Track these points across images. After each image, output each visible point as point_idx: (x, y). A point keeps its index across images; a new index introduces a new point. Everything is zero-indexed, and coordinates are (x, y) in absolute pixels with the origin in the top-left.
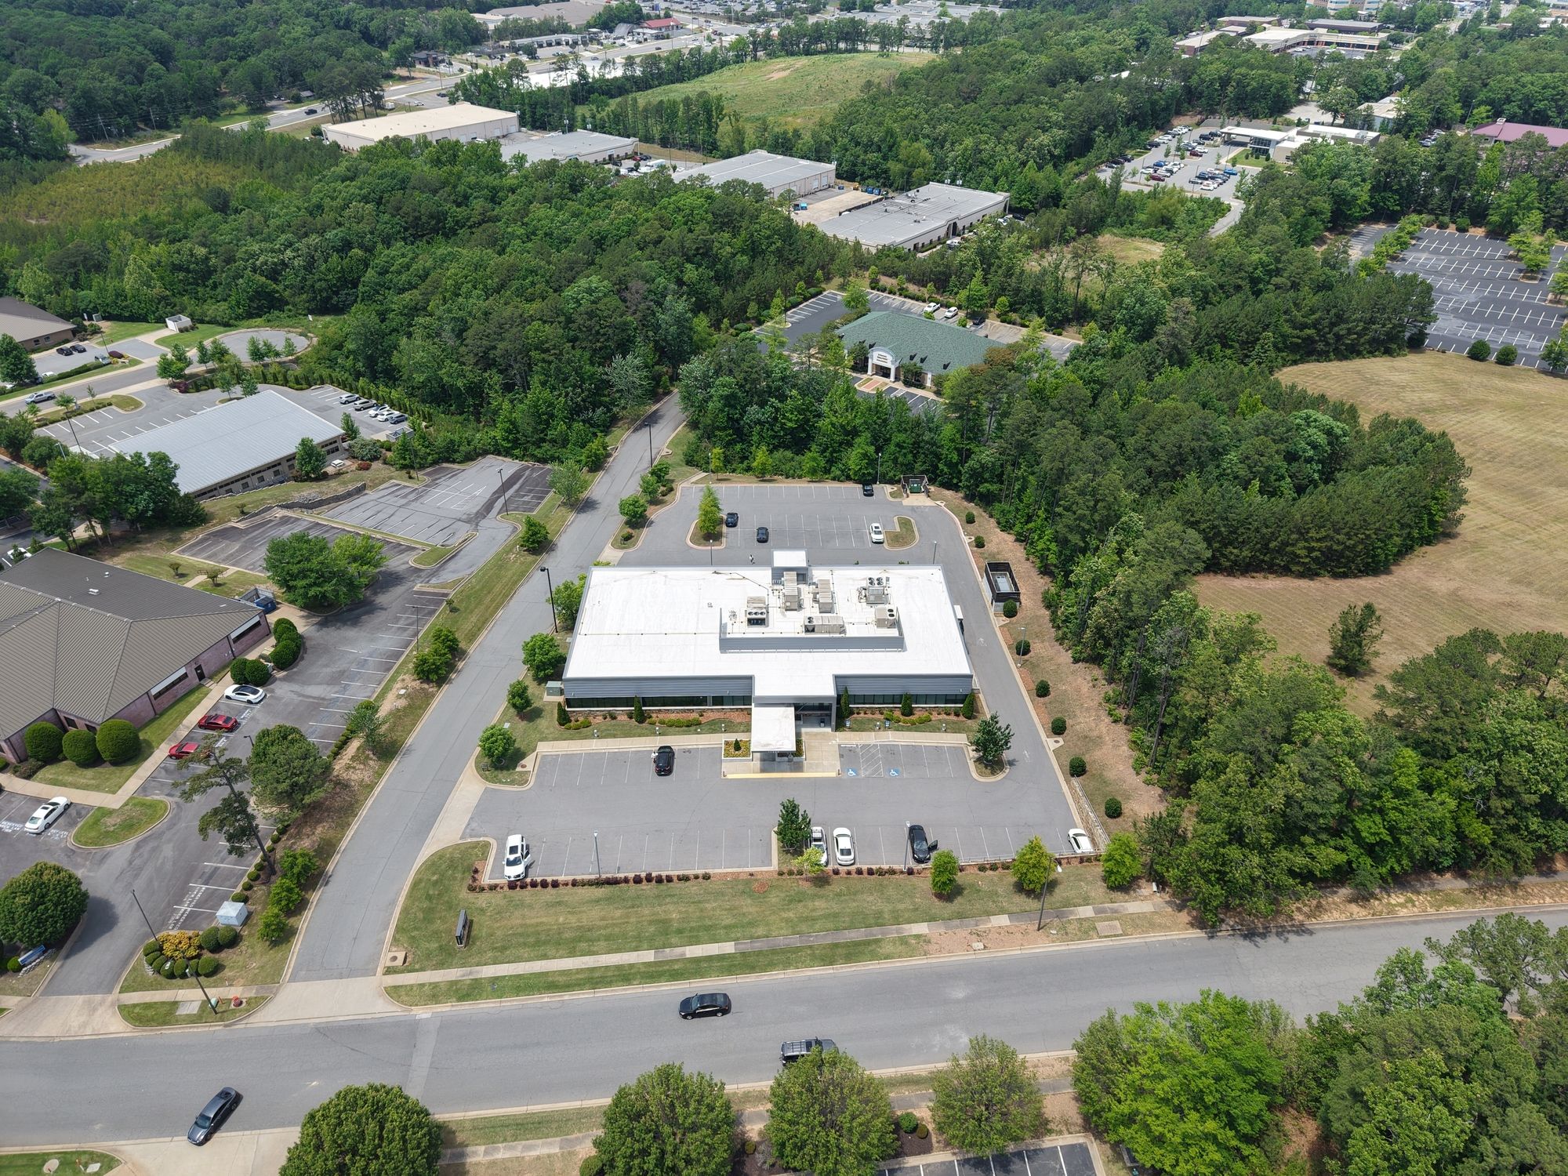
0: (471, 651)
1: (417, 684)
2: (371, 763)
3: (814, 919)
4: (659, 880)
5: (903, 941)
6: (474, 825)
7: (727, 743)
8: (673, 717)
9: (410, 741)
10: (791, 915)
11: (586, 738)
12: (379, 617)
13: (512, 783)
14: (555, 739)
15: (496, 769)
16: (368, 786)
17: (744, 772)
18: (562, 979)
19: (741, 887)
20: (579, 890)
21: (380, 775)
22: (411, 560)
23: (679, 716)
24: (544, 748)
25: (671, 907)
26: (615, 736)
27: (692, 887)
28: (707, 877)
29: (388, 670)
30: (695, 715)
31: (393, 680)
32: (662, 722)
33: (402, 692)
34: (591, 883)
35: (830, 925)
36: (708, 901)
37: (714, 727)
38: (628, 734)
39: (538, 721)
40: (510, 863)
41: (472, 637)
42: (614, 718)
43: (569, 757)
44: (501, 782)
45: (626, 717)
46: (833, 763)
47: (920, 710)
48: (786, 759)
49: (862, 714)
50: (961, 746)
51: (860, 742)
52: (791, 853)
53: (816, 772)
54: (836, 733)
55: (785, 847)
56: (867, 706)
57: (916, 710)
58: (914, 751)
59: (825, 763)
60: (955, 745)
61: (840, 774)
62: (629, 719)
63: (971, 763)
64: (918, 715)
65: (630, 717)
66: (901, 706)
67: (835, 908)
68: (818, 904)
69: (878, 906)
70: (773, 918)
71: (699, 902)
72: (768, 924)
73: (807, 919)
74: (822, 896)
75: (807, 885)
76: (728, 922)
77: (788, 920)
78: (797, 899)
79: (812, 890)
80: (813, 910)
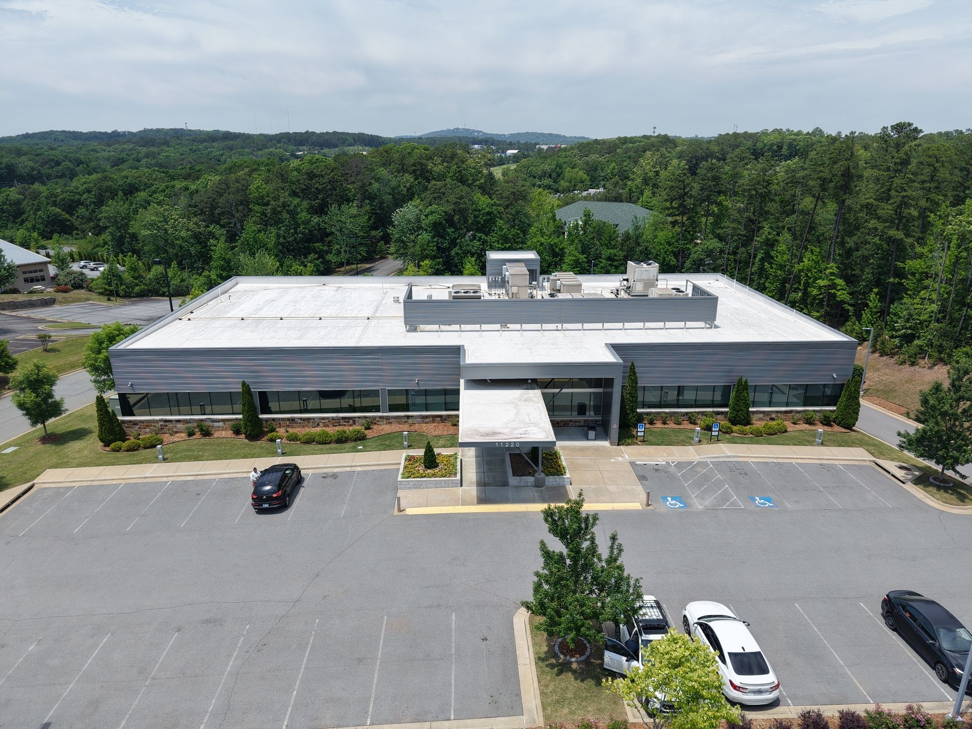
7: (410, 459)
8: (313, 429)
11: (141, 461)
22: (42, 327)
30: (353, 427)
32: (292, 438)
42: (206, 432)
45: (230, 433)
46: (629, 487)
47: (760, 419)
48: (530, 479)
49: (659, 425)
50: (868, 463)
51: (670, 459)
52: (574, 672)
53: (597, 502)
54: (622, 447)
55: (556, 656)
56: (667, 410)
57: (754, 418)
58: (783, 470)
59: (612, 488)
60: (856, 463)
61: (648, 505)
62: (233, 436)
63: (910, 488)
64: (758, 424)
65: (237, 432)
66: (727, 410)
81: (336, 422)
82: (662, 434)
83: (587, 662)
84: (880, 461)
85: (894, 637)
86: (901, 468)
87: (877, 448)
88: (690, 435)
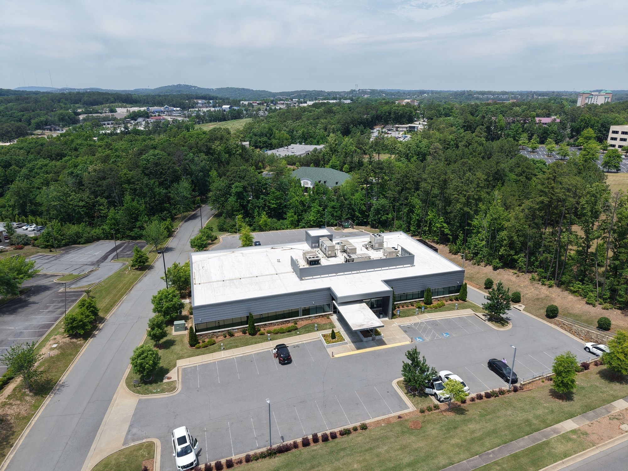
0: (108, 317)
1: (67, 340)
2: (28, 398)
3: (480, 439)
4: (325, 438)
5: (566, 438)
6: (134, 430)
7: (324, 336)
8: (276, 328)
9: (64, 378)
10: (457, 440)
11: (214, 351)
12: (33, 307)
13: (163, 391)
14: (189, 356)
15: (146, 383)
16: (24, 418)
17: (345, 352)
19: (398, 429)
20: (254, 464)
21: (36, 407)
22: (55, 280)
23: (280, 327)
24: (181, 363)
25: (348, 460)
26: (237, 347)
27: (357, 438)
28: (364, 427)
29: (42, 335)
30: (291, 325)
31: (46, 340)
32: (269, 332)
33: (55, 346)
34: (263, 456)
35: (496, 441)
36: (378, 446)
37: (309, 329)
38: (246, 344)
39: (173, 347)
40: (180, 455)
41: (108, 310)
42: (231, 335)
43: (205, 367)
44: (152, 393)
45: (241, 334)
46: (403, 336)
47: (435, 301)
48: (371, 338)
49: (401, 308)
50: (473, 315)
51: (411, 322)
52: (418, 396)
53: (395, 343)
54: (393, 320)
55: (410, 393)
56: (403, 302)
57: (433, 300)
58: (448, 321)
59: (397, 337)
60: (469, 315)
61: (412, 342)
62: (243, 335)
63: (487, 322)
64: (435, 303)
65: (244, 333)
66: (423, 299)
67: (489, 426)
68: (472, 426)
69: (520, 417)
70: (443, 447)
71: (371, 449)
72: (443, 453)
73: (473, 441)
74: (470, 420)
75: (451, 415)
76: (407, 459)
77: (459, 446)
78: (453, 427)
79: (459, 418)
80: (473, 432)
81: (282, 323)
82: (404, 312)
83: (419, 393)
84: (476, 313)
85: (492, 372)
86: (483, 315)
87: (474, 308)
88: (414, 311)
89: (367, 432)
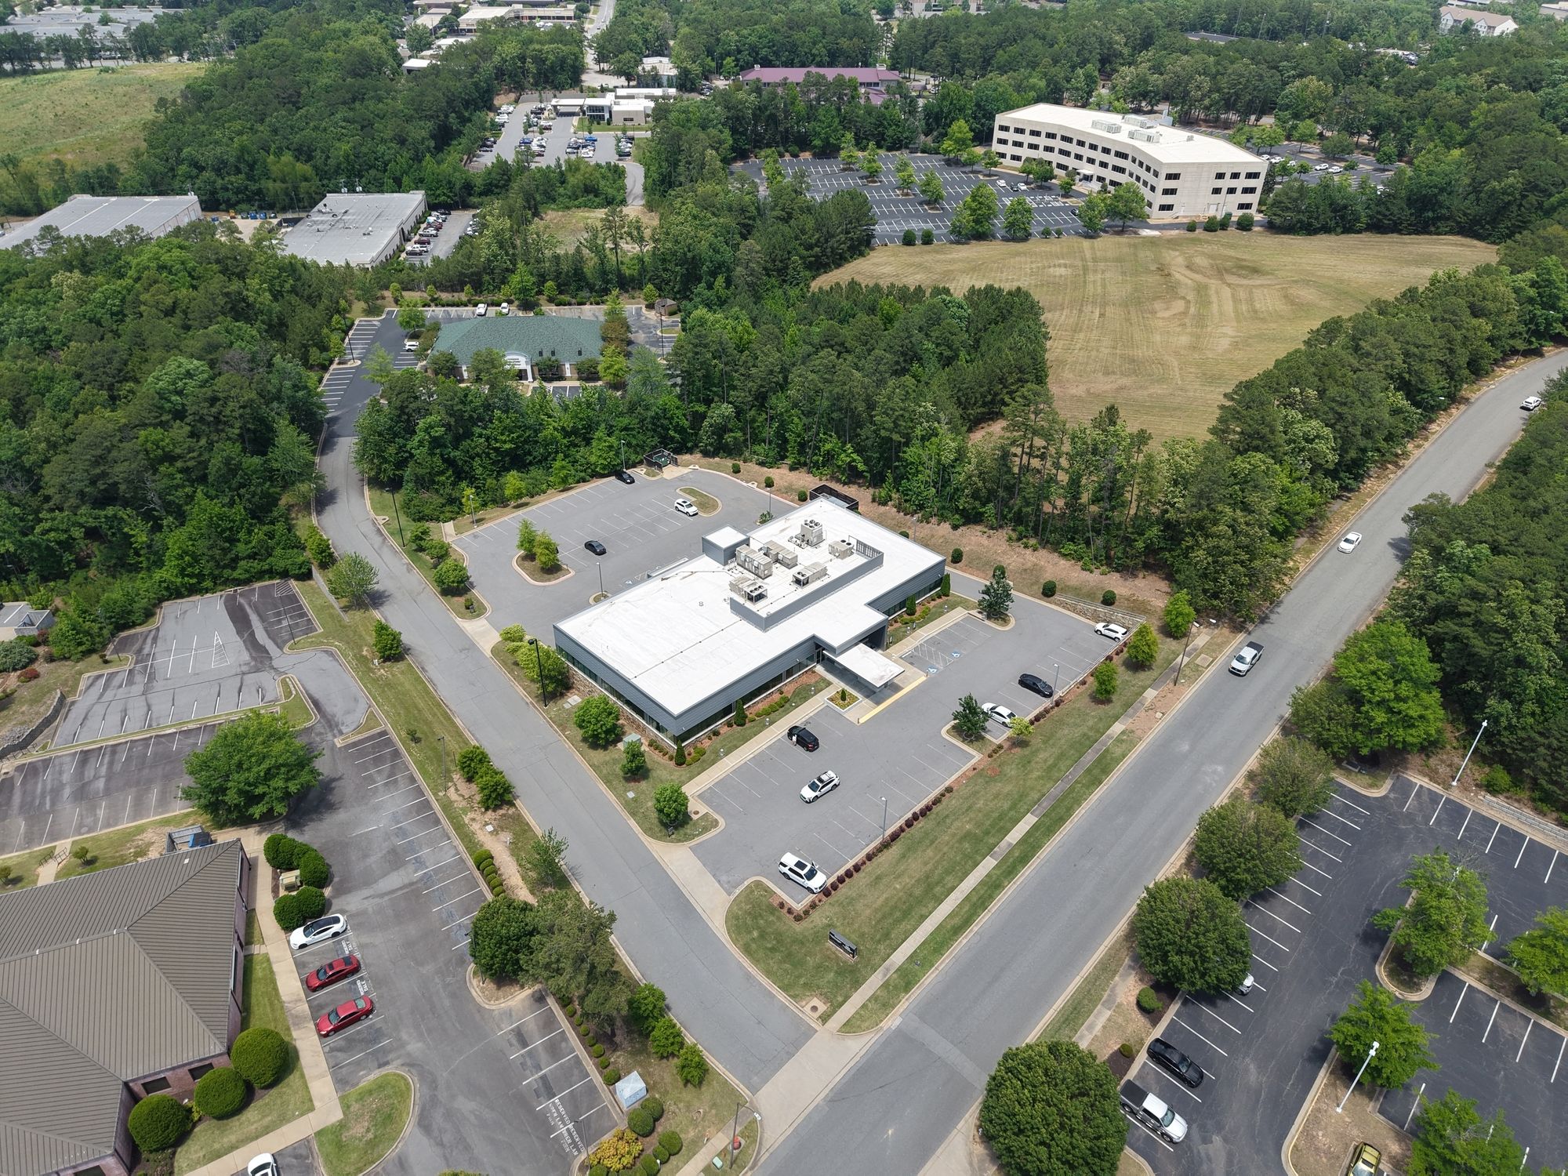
1: (493, 815)
3: (1054, 765)
4: (923, 813)
5: (1119, 740)
6: (722, 877)
7: (831, 699)
8: (763, 706)
10: (1036, 774)
11: (716, 761)
13: (706, 829)
14: (691, 778)
15: (678, 829)
17: (867, 712)
18: (957, 921)
19: (979, 780)
20: (879, 859)
23: (767, 702)
24: (692, 789)
25: (957, 824)
26: (736, 747)
27: (951, 802)
28: (949, 790)
30: (777, 697)
31: (460, 826)
32: (760, 715)
33: (491, 828)
34: (879, 850)
35: (1068, 762)
36: (974, 803)
37: (805, 695)
38: (746, 738)
39: (656, 773)
42: (716, 733)
43: (723, 785)
44: (696, 835)
45: (728, 729)
46: (913, 670)
50: (966, 616)
52: (975, 741)
55: (968, 741)
60: (962, 618)
62: (731, 729)
63: (987, 622)
65: (732, 726)
67: (1056, 751)
68: (1042, 755)
69: (1077, 733)
70: (1029, 783)
71: (970, 807)
72: (1032, 789)
73: (1050, 769)
74: (1038, 750)
75: (1017, 750)
76: (1006, 805)
77: (1039, 778)
78: (1026, 762)
79: (1027, 751)
80: (1045, 761)
81: (761, 701)
83: (975, 738)
84: (969, 612)
85: (1027, 690)
87: (965, 604)
89: (955, 794)
